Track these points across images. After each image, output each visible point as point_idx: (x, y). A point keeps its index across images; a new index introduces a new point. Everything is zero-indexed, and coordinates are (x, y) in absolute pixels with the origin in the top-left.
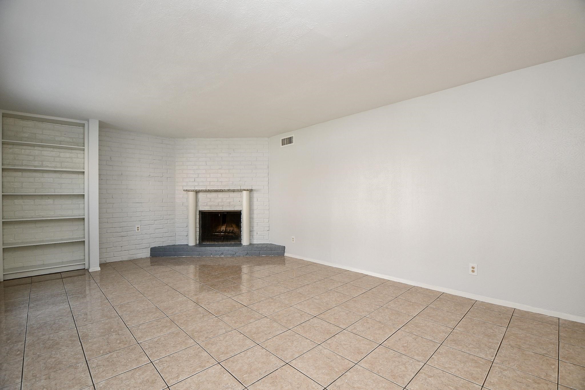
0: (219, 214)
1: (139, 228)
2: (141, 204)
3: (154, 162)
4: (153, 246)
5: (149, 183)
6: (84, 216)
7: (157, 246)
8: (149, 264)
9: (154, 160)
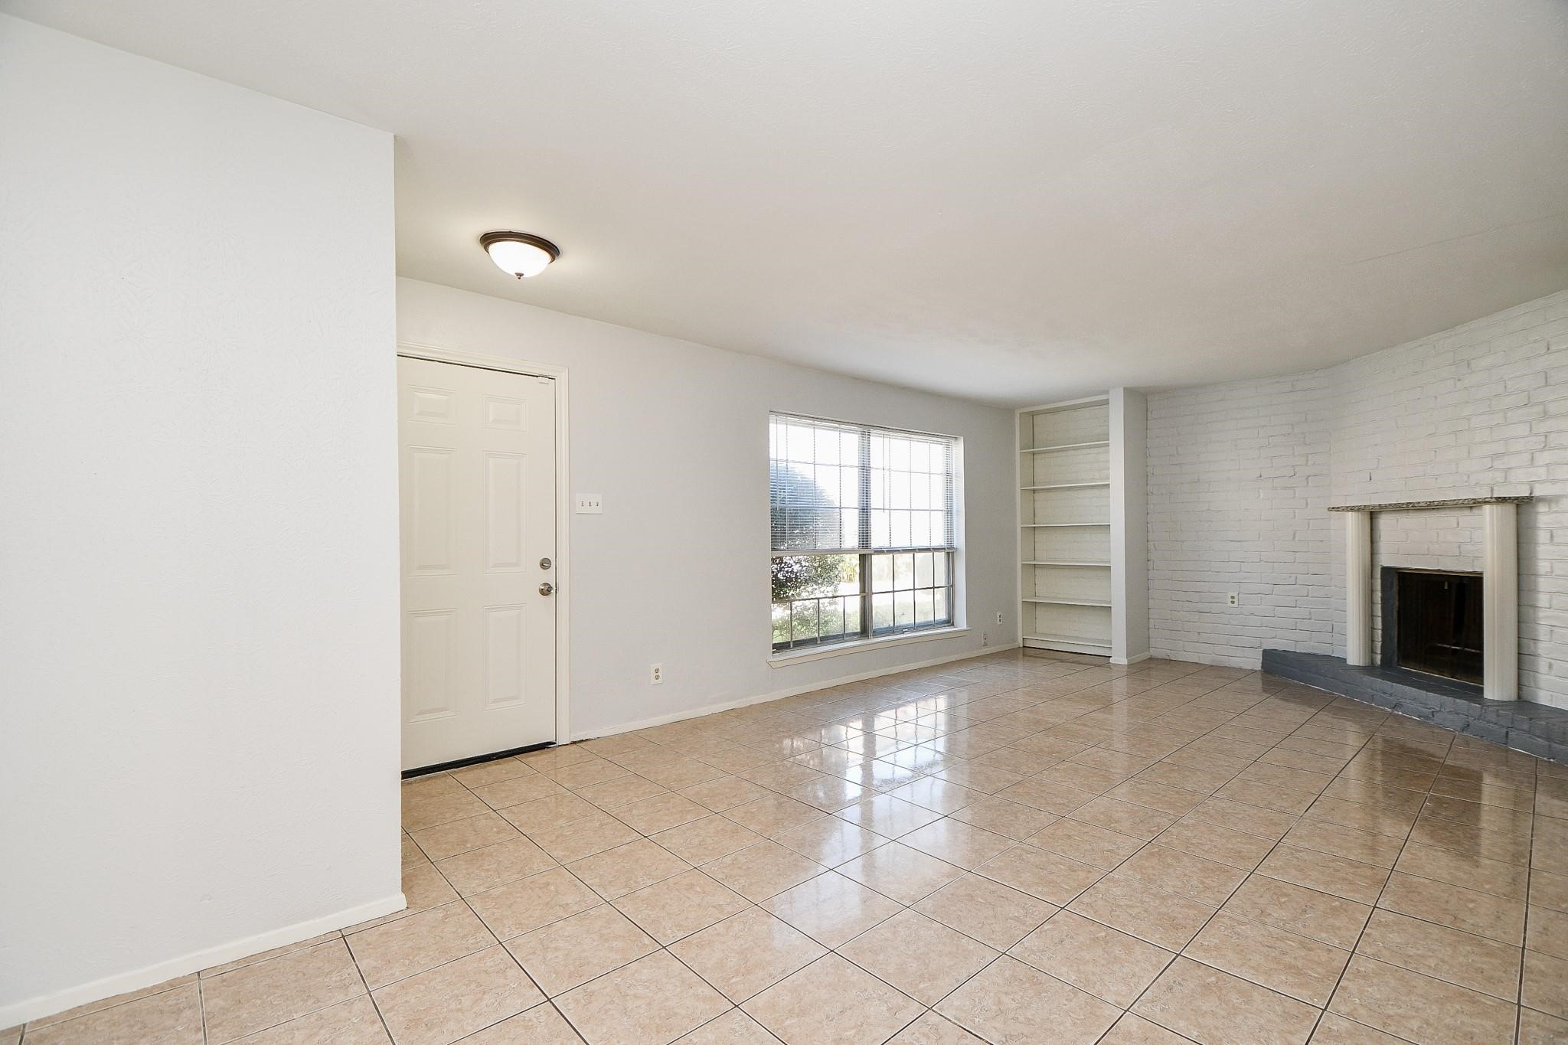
0: (1446, 584)
1: (1236, 598)
2: (1239, 543)
3: (1270, 441)
4: (1270, 645)
5: (1259, 496)
6: (1110, 562)
7: (1281, 648)
8: (1259, 686)
9: (1271, 439)
